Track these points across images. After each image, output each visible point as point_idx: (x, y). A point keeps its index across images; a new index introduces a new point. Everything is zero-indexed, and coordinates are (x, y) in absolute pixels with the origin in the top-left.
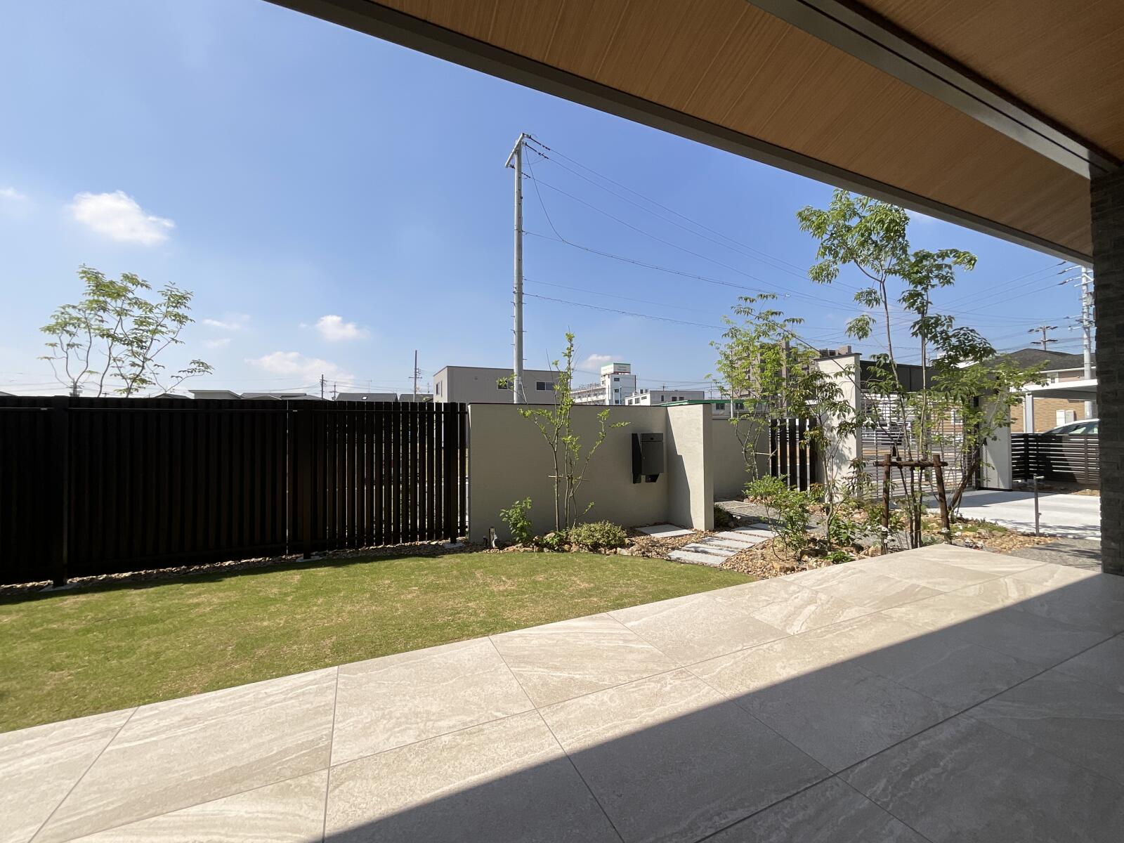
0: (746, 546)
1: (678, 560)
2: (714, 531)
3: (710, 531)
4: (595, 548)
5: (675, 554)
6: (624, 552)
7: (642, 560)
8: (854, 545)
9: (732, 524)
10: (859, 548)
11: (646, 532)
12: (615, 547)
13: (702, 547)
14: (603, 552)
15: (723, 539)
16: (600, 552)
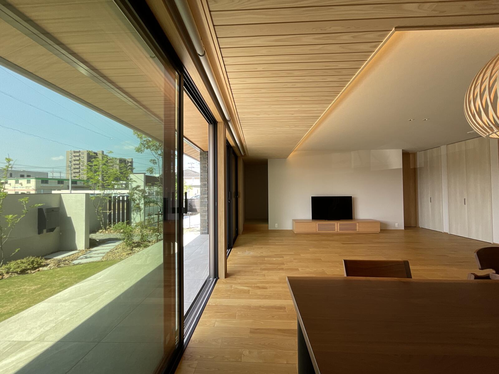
0: (108, 251)
1: (78, 264)
2: (89, 248)
3: (87, 249)
4: (23, 272)
5: (76, 262)
6: (45, 268)
7: (59, 269)
8: (148, 241)
9: (97, 244)
10: (150, 242)
11: (51, 258)
12: (38, 268)
13: (88, 255)
14: (30, 273)
15: (96, 251)
16: (27, 273)
